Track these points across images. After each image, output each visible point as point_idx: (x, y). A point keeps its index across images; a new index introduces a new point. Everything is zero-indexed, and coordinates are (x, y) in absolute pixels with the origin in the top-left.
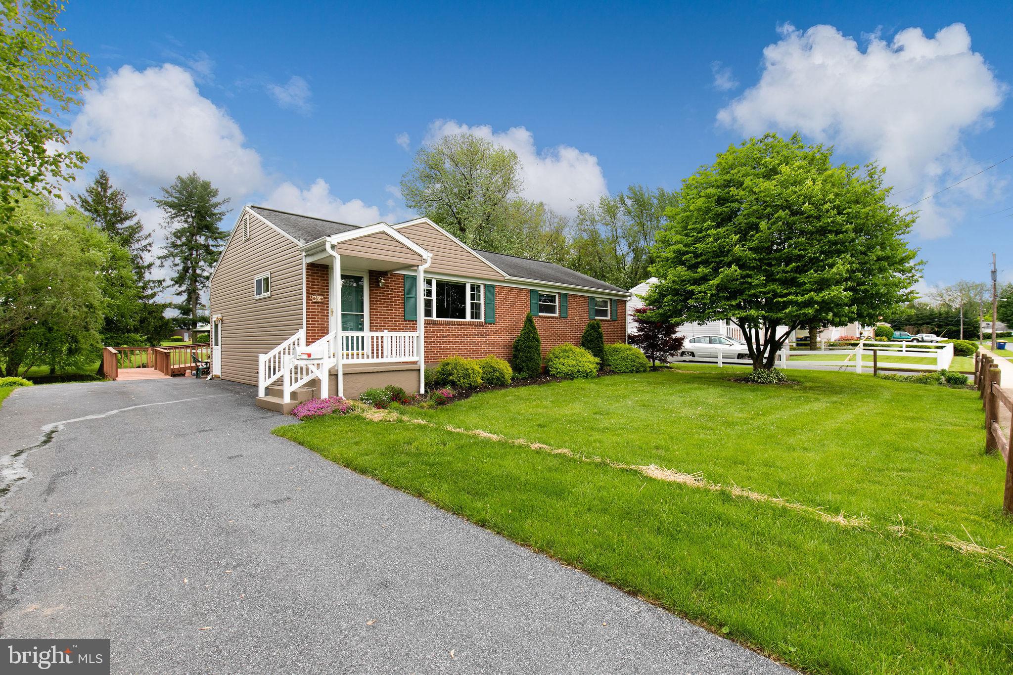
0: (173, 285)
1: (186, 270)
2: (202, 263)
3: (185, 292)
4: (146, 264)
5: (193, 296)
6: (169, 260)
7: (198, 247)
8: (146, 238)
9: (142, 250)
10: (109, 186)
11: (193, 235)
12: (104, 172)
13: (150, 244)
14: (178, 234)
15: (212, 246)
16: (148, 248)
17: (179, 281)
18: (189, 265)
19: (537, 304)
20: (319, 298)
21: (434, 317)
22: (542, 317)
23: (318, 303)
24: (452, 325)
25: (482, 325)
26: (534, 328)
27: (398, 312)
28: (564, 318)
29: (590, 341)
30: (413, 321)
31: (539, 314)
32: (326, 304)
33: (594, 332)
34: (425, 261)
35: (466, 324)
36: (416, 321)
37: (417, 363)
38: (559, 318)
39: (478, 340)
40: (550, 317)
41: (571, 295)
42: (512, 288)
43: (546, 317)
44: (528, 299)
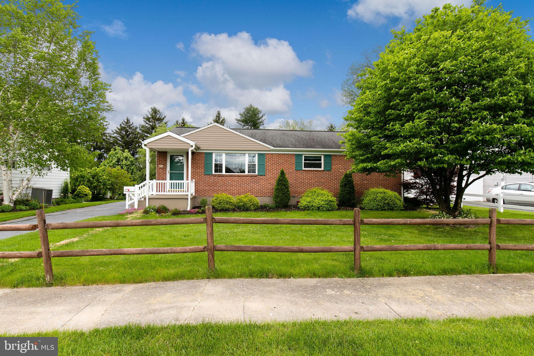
19: (302, 162)
20: (162, 166)
21: (224, 172)
22: (306, 171)
23: (161, 168)
24: (234, 176)
25: (255, 177)
26: (284, 178)
27: (201, 171)
28: (328, 171)
29: (342, 186)
30: (210, 175)
31: (303, 169)
32: (165, 168)
33: (345, 180)
34: (192, 146)
35: (243, 176)
36: (211, 175)
37: (188, 195)
38: (323, 171)
39: (252, 185)
40: (313, 171)
41: (336, 155)
42: (279, 154)
43: (309, 171)
44: (293, 160)
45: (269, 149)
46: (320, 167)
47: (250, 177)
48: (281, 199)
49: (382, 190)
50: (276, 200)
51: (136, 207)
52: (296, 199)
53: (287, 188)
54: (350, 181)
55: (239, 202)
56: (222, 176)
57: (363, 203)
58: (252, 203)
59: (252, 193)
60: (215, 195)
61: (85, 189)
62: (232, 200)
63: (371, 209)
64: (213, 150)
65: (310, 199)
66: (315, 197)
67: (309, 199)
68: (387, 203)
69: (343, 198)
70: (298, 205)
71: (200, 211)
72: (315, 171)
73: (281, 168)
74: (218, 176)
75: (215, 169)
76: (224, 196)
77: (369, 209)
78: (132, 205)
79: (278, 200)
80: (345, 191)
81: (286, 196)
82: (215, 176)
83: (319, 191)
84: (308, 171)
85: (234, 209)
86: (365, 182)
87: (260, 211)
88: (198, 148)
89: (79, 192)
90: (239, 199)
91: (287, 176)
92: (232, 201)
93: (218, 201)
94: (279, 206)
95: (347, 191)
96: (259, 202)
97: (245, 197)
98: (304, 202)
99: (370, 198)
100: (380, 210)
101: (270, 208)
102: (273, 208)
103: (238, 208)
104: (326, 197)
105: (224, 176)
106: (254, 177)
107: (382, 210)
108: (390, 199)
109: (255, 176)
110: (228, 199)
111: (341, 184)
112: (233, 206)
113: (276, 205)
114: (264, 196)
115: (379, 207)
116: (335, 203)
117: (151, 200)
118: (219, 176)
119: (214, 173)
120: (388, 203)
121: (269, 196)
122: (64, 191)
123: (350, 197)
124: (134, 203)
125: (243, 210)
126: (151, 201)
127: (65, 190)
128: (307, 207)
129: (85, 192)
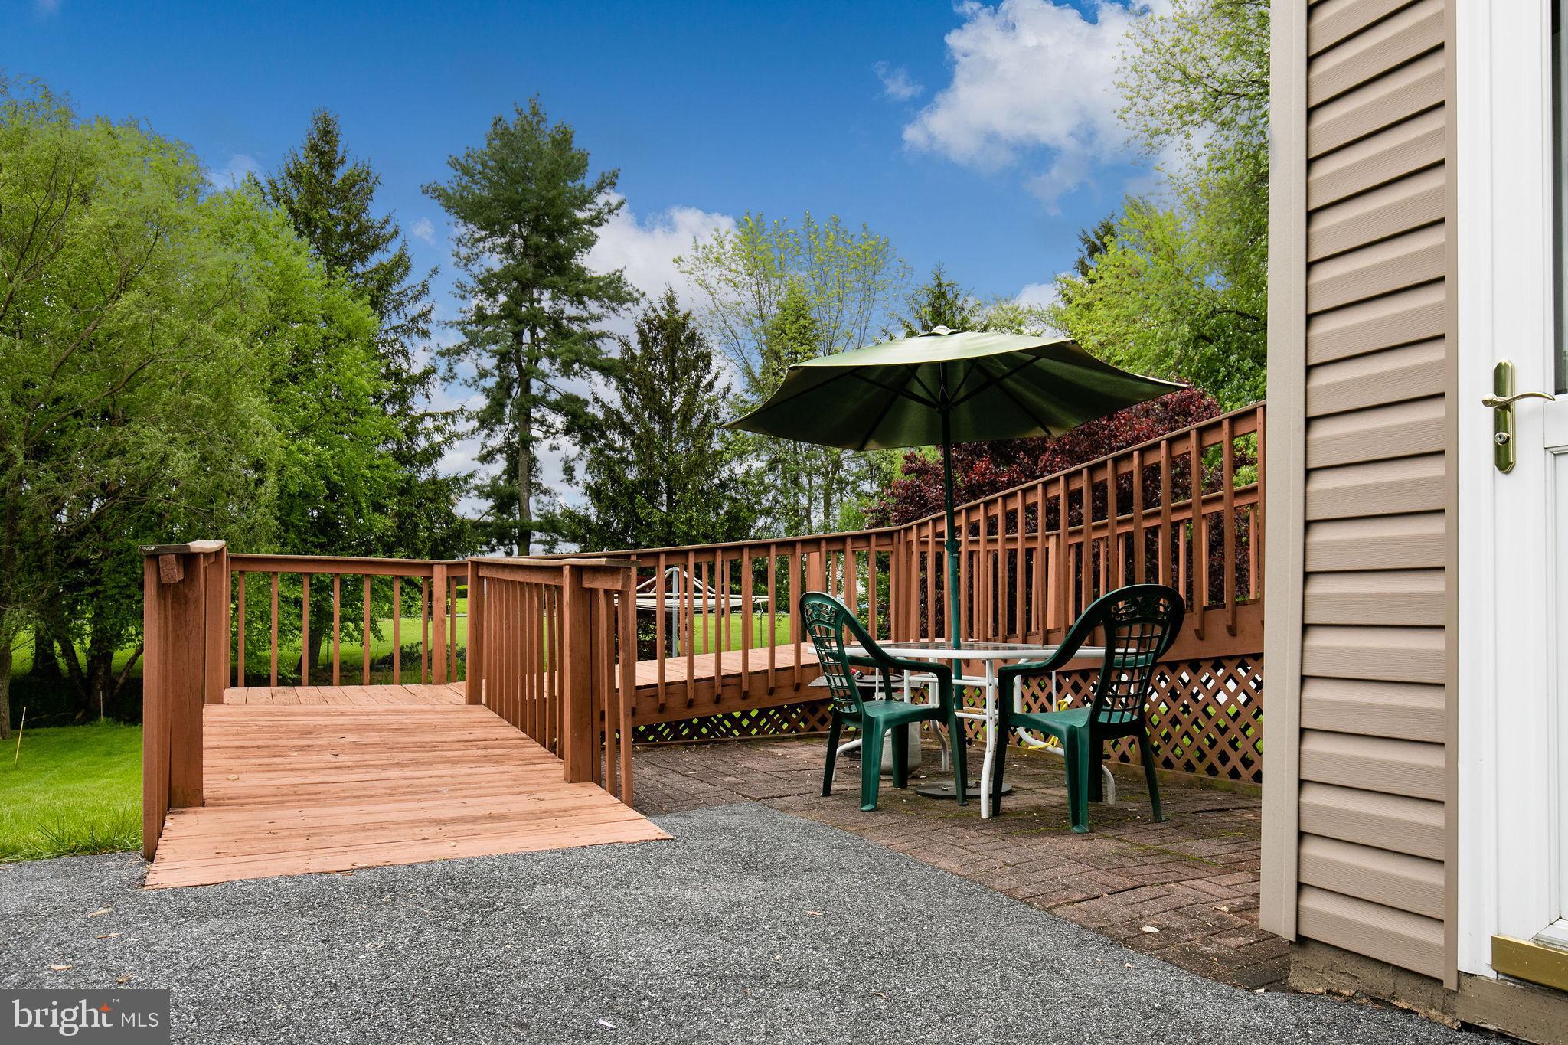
0: (473, 432)
1: (505, 386)
2: (544, 365)
3: (500, 451)
4: (417, 370)
5: (523, 459)
6: (467, 359)
7: (536, 319)
8: (416, 298)
9: (408, 332)
10: (339, 158)
11: (526, 286)
12: (327, 122)
13: (425, 315)
14: (489, 285)
15: (570, 319)
16: (422, 325)
17: (488, 419)
18: (515, 373)
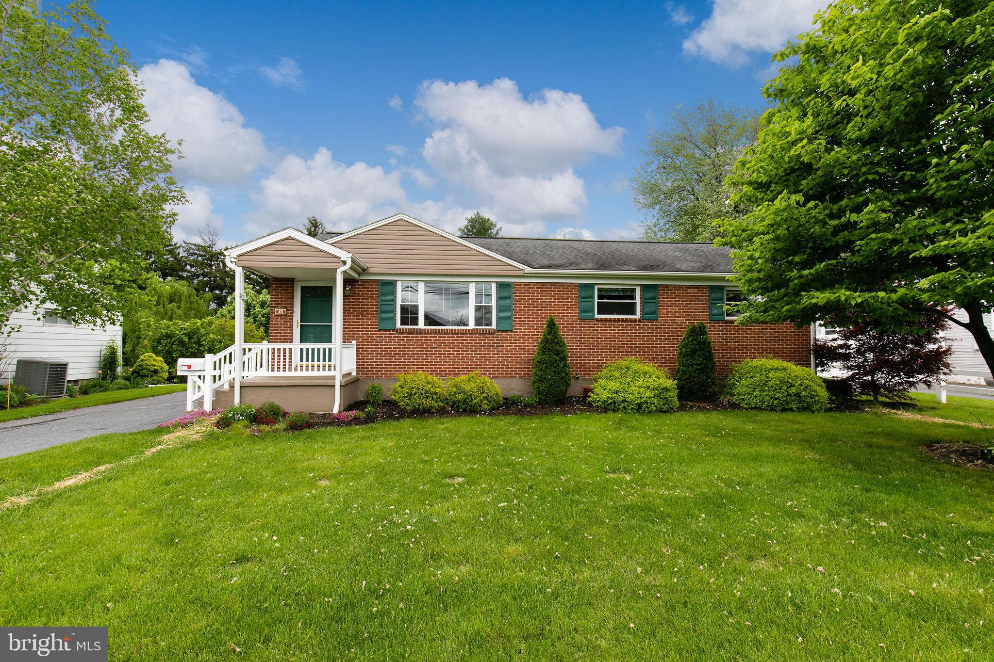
19: (593, 302)
20: (281, 311)
21: (421, 324)
22: (601, 320)
23: (281, 315)
24: (445, 334)
25: (492, 334)
26: (556, 336)
27: (370, 321)
28: (650, 320)
29: (686, 355)
30: (389, 330)
31: (597, 316)
32: (289, 316)
33: (692, 341)
34: (344, 263)
35: (465, 333)
36: (394, 330)
37: (333, 378)
38: (640, 321)
39: (484, 351)
40: (618, 320)
41: (667, 286)
42: (544, 284)
43: (610, 320)
44: (574, 297)
45: (520, 273)
46: (633, 312)
47: (480, 334)
48: (551, 385)
49: (777, 363)
50: (538, 388)
51: (208, 407)
52: (583, 384)
53: (564, 359)
54: (704, 343)
55: (456, 393)
56: (417, 333)
57: (735, 391)
58: (485, 395)
59: (484, 370)
60: (401, 376)
61: (154, 360)
62: (439, 387)
63: (756, 408)
64: (396, 274)
65: (618, 384)
66: (628, 380)
67: (614, 385)
68: (796, 395)
69: (690, 383)
70: (590, 397)
71: (362, 415)
72: (623, 320)
73: (548, 314)
74: (409, 333)
75: (402, 317)
76: (419, 379)
77: (752, 408)
78: (200, 402)
79: (543, 386)
80: (692, 365)
81: (563, 378)
82: (401, 332)
83: (636, 366)
84: (606, 320)
85: (444, 408)
86: (732, 345)
87: (504, 414)
88: (364, 270)
89: (140, 366)
90: (456, 386)
91: (561, 332)
92: (438, 390)
93: (406, 390)
94: (545, 400)
95: (699, 365)
96: (500, 391)
97: (469, 380)
98: (603, 390)
99: (751, 381)
100: (778, 409)
101: (526, 406)
102: (532, 406)
103: (452, 407)
104: (654, 381)
105: (422, 333)
106: (489, 334)
107: (784, 410)
108: (801, 385)
109: (491, 332)
110: (430, 386)
111: (684, 350)
112: (441, 401)
113: (540, 399)
114: (511, 377)
115: (776, 402)
116: (674, 394)
117: (248, 389)
118: (411, 332)
119: (398, 325)
120: (798, 395)
121: (521, 377)
122: (105, 365)
123: (707, 380)
124: (202, 398)
125: (465, 410)
126: (247, 391)
127: (108, 363)
128: (611, 403)
129: (154, 365)
